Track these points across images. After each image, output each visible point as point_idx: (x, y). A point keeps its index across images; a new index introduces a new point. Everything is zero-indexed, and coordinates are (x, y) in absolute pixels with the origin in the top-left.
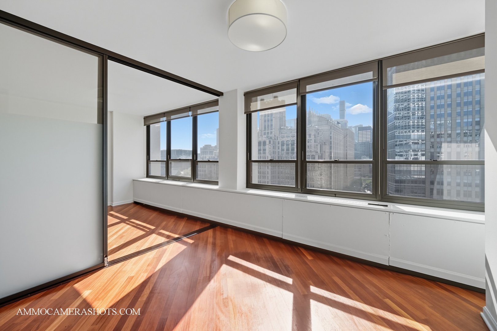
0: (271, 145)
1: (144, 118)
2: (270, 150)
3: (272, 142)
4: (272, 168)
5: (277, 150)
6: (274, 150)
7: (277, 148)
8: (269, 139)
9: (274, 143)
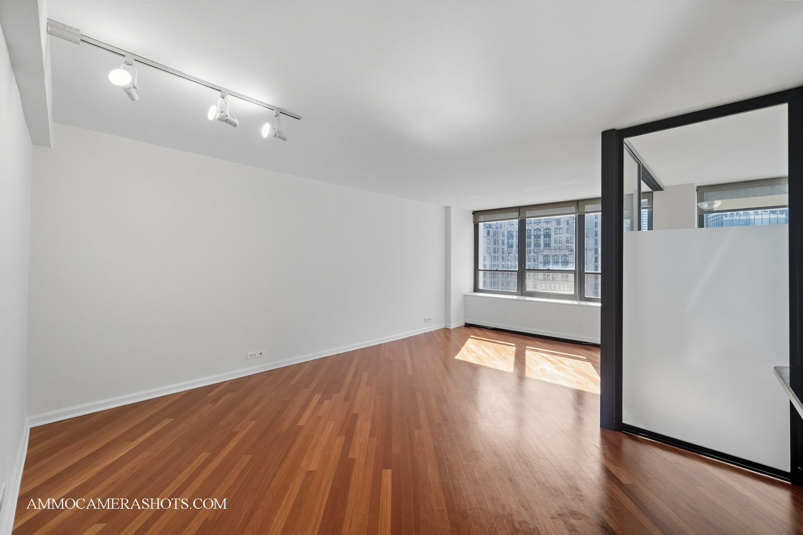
0: (491, 238)
1: (473, 213)
2: (489, 246)
3: (491, 234)
4: (492, 277)
5: (500, 246)
6: (495, 246)
7: (500, 243)
8: (486, 227)
9: (495, 234)
